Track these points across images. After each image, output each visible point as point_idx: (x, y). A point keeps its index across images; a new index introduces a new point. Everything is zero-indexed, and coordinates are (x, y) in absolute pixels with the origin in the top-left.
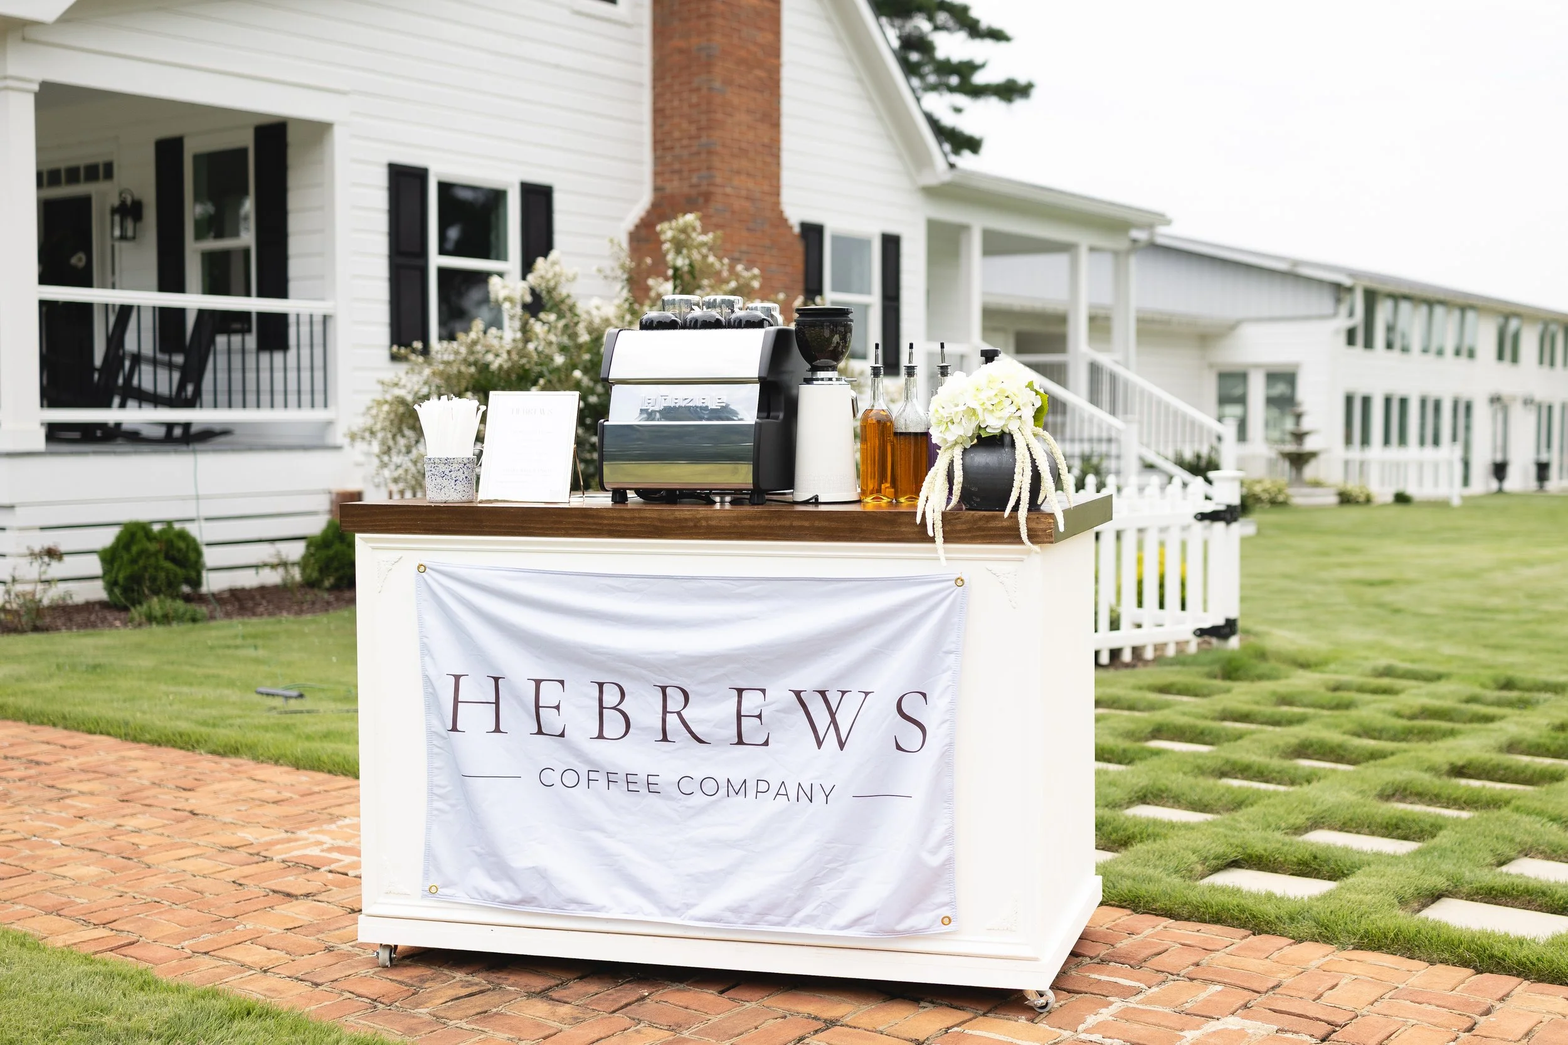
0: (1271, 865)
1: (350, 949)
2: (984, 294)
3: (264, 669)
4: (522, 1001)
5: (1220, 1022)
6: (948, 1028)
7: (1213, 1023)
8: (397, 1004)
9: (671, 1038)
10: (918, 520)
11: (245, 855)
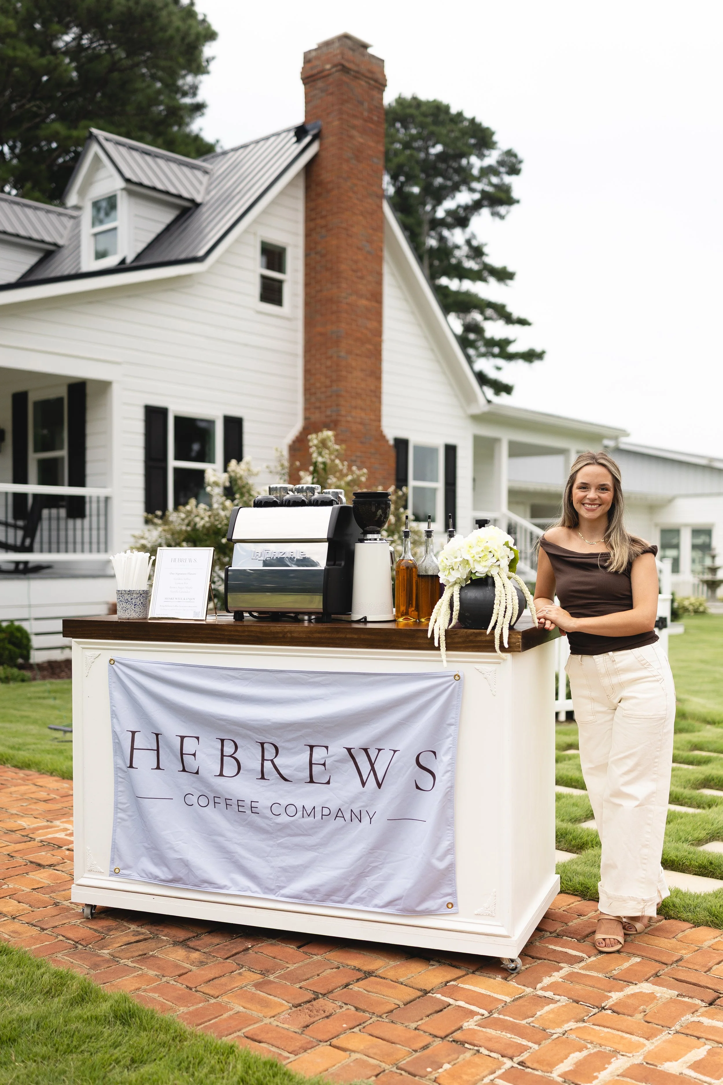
0: (680, 867)
1: (69, 904)
2: (509, 481)
3: (56, 712)
4: (169, 947)
5: (638, 986)
6: (448, 982)
7: (632, 987)
8: (90, 946)
9: (261, 980)
10: (429, 635)
11: (19, 836)
